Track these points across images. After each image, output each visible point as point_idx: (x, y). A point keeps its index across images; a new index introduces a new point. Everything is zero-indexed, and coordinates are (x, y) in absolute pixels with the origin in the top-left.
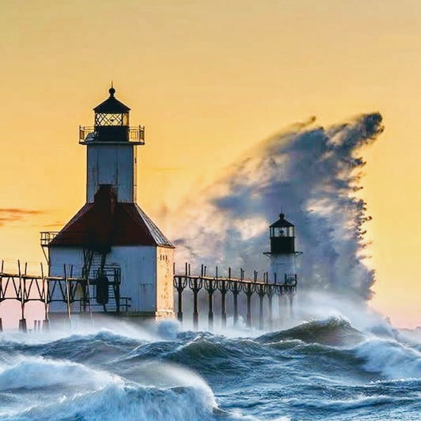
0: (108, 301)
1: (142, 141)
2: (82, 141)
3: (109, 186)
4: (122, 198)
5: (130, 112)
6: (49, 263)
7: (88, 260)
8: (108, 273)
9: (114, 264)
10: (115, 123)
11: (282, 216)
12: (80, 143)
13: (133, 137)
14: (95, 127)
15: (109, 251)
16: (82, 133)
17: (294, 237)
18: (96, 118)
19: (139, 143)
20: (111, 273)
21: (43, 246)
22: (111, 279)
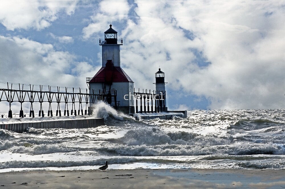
0: (111, 102)
1: (122, 44)
2: (100, 44)
3: (111, 61)
4: (115, 65)
5: (117, 33)
6: (90, 89)
7: (104, 88)
8: (111, 92)
9: (113, 89)
10: (112, 37)
11: (160, 69)
12: (99, 45)
13: (119, 43)
14: (105, 39)
15: (111, 84)
16: (100, 41)
17: (164, 77)
18: (105, 36)
19: (121, 45)
20: (113, 92)
21: (87, 83)
22: (113, 94)
